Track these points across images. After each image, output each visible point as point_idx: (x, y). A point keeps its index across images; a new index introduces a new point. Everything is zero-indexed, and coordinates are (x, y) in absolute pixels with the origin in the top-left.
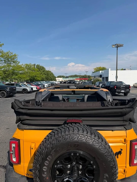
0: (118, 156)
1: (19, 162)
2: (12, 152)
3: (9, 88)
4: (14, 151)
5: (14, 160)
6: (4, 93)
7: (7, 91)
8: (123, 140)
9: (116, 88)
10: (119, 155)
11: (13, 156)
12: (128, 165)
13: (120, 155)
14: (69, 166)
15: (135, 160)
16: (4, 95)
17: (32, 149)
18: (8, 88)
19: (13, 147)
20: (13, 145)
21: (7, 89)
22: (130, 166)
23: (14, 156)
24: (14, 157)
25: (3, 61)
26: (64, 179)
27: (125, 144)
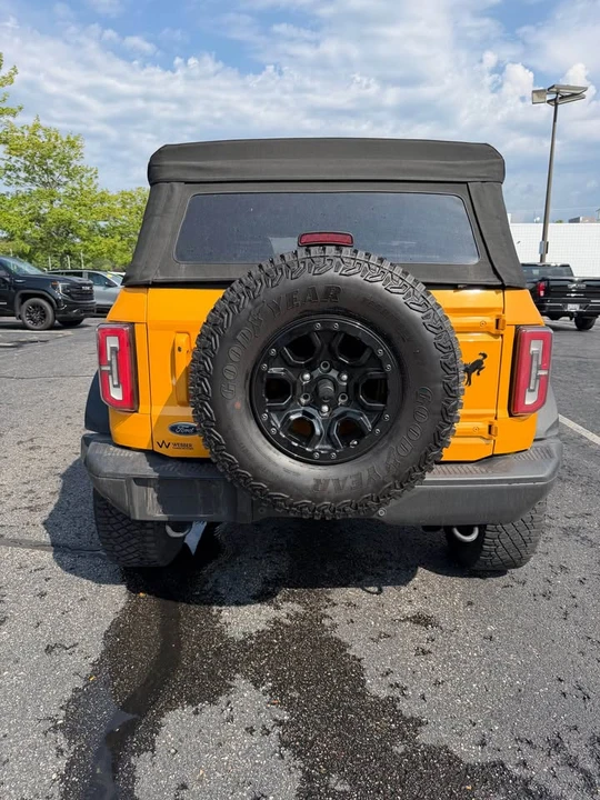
0: (469, 379)
1: (132, 400)
2: (109, 368)
3: (63, 287)
4: (114, 363)
5: (117, 394)
6: (41, 308)
7: (57, 301)
8: (490, 320)
9: (542, 293)
10: (474, 375)
11: (113, 380)
12: (503, 413)
13: (478, 374)
14: (307, 376)
15: (528, 394)
16: (44, 316)
17: (180, 349)
18: (60, 285)
19: (112, 349)
20: (112, 342)
21: (55, 287)
22: (511, 415)
23: (116, 383)
24: (114, 386)
25: (23, 175)
26: (289, 415)
27: (496, 336)
